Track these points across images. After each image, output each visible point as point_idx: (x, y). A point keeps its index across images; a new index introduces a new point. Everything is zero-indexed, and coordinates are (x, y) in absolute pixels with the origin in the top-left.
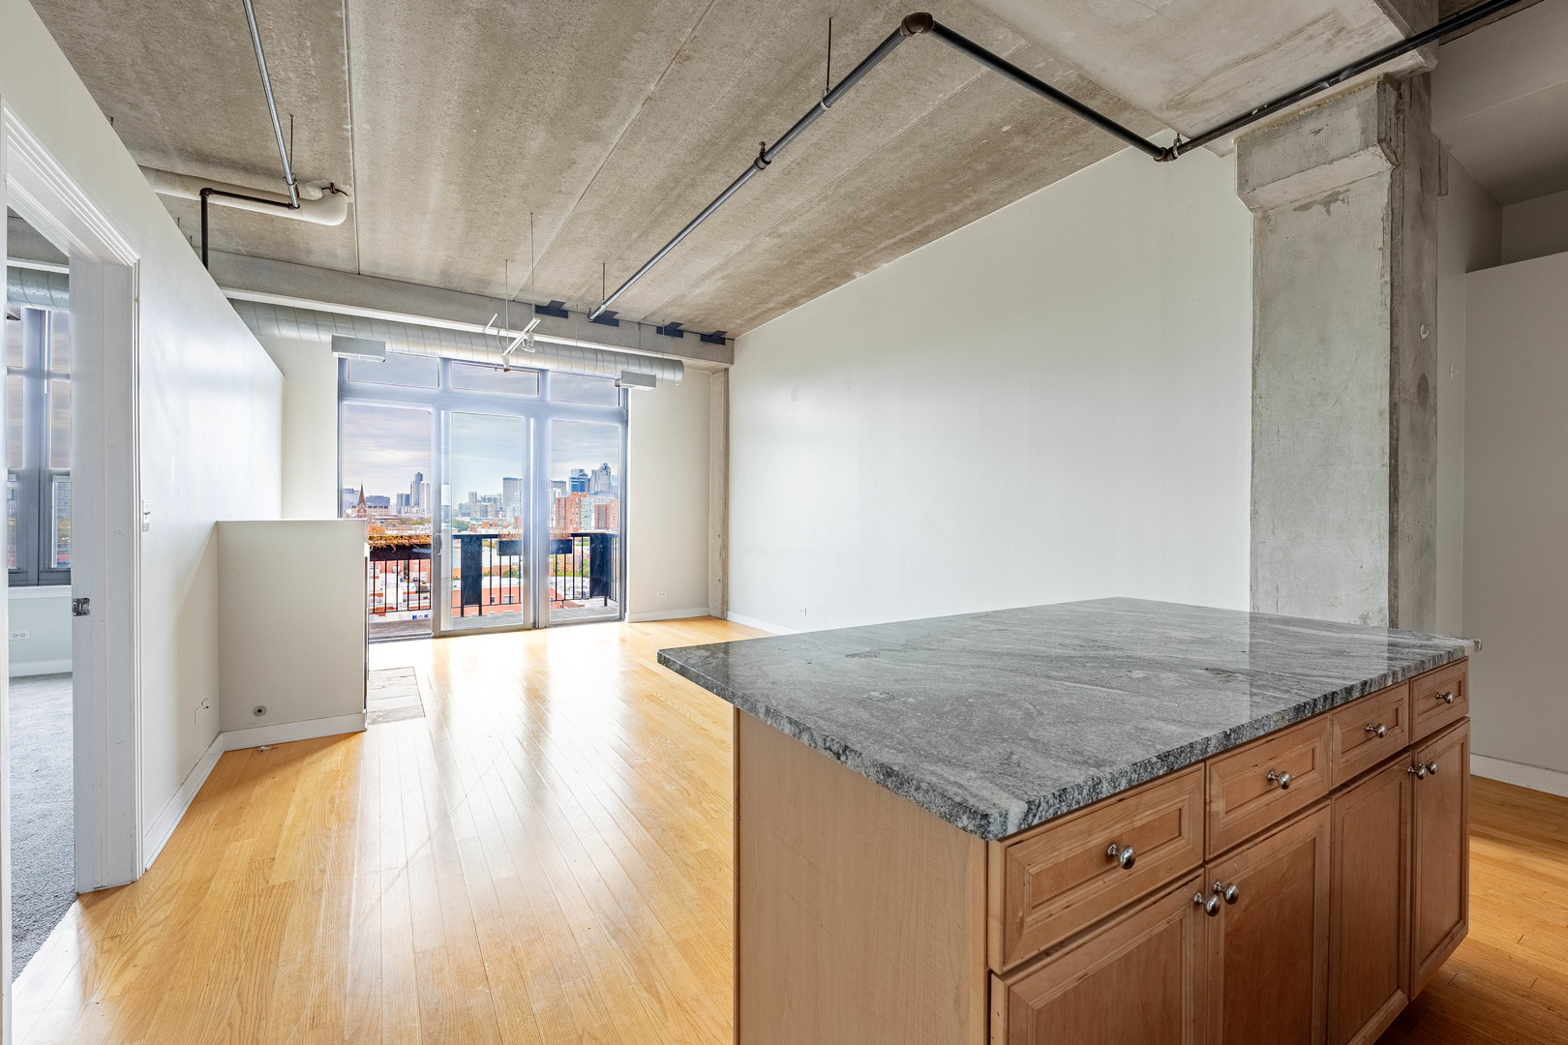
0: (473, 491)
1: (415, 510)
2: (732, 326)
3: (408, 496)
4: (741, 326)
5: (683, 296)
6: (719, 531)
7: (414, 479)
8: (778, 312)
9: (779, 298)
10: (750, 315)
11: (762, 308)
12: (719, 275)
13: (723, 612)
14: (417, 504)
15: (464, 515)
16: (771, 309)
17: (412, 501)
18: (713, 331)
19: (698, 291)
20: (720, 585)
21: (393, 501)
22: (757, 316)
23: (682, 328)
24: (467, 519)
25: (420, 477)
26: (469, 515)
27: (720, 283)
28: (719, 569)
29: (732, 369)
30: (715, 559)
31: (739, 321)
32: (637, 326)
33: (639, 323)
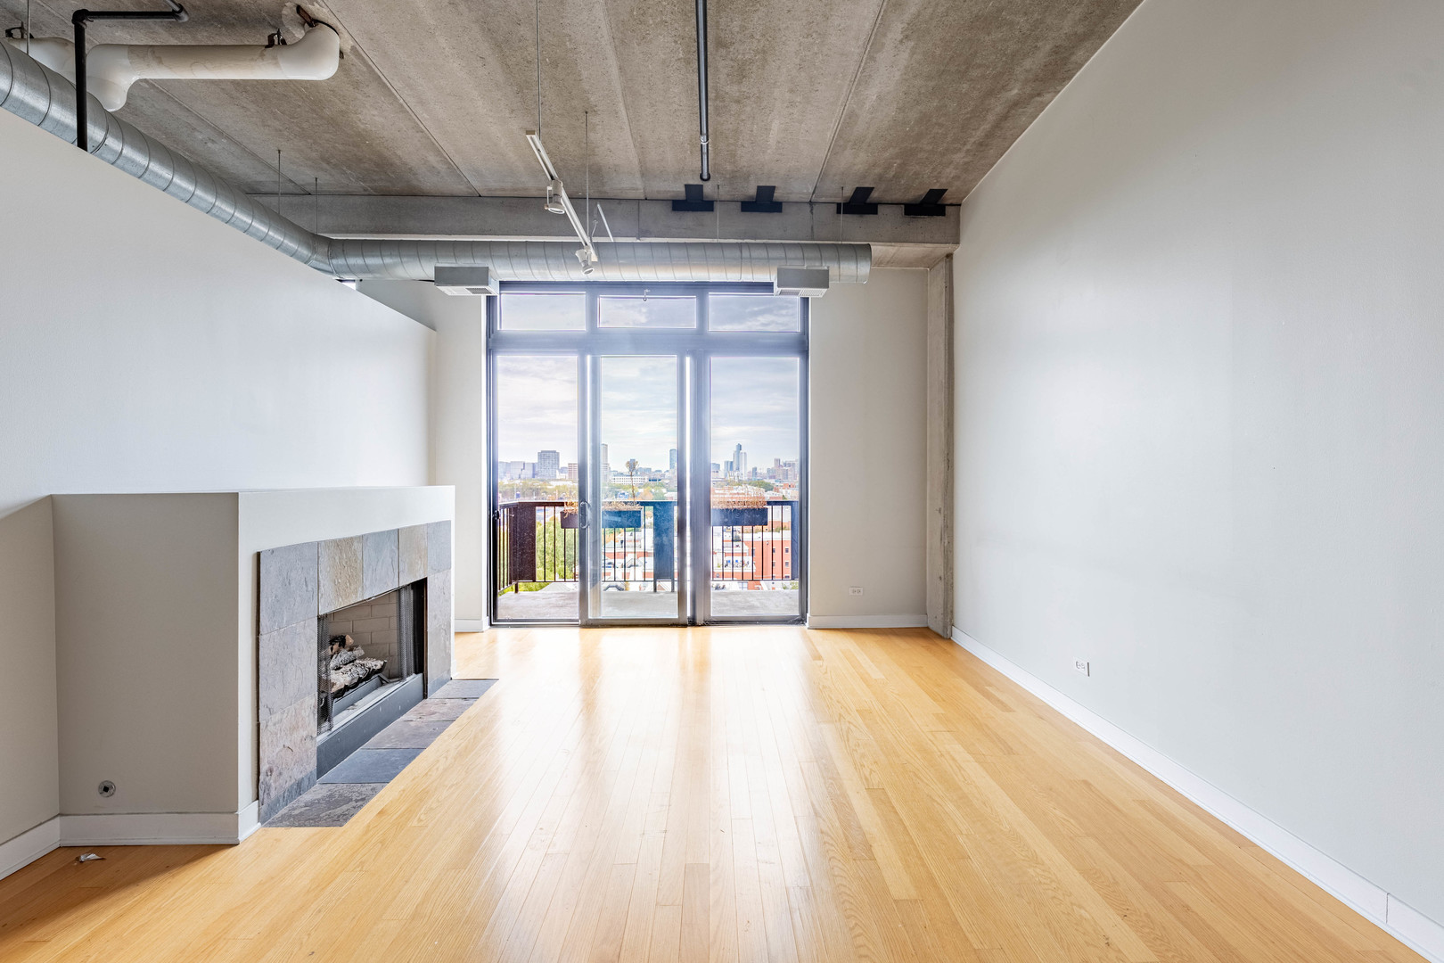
0: (778, 457)
1: (736, 474)
2: (950, 172)
3: (732, 463)
4: (966, 167)
5: (852, 117)
6: (939, 503)
7: (735, 449)
8: (1030, 109)
9: (1028, 64)
10: (978, 134)
11: (998, 107)
12: (896, 30)
13: (945, 627)
14: (738, 469)
15: (771, 478)
16: (1016, 104)
17: (735, 466)
18: (923, 192)
19: (872, 94)
20: (941, 585)
21: (722, 467)
22: (990, 135)
23: (875, 195)
24: (772, 481)
25: (740, 447)
26: (774, 477)
27: (904, 56)
28: (939, 561)
29: (958, 252)
30: (934, 542)
31: (959, 158)
32: (808, 208)
33: (811, 203)
